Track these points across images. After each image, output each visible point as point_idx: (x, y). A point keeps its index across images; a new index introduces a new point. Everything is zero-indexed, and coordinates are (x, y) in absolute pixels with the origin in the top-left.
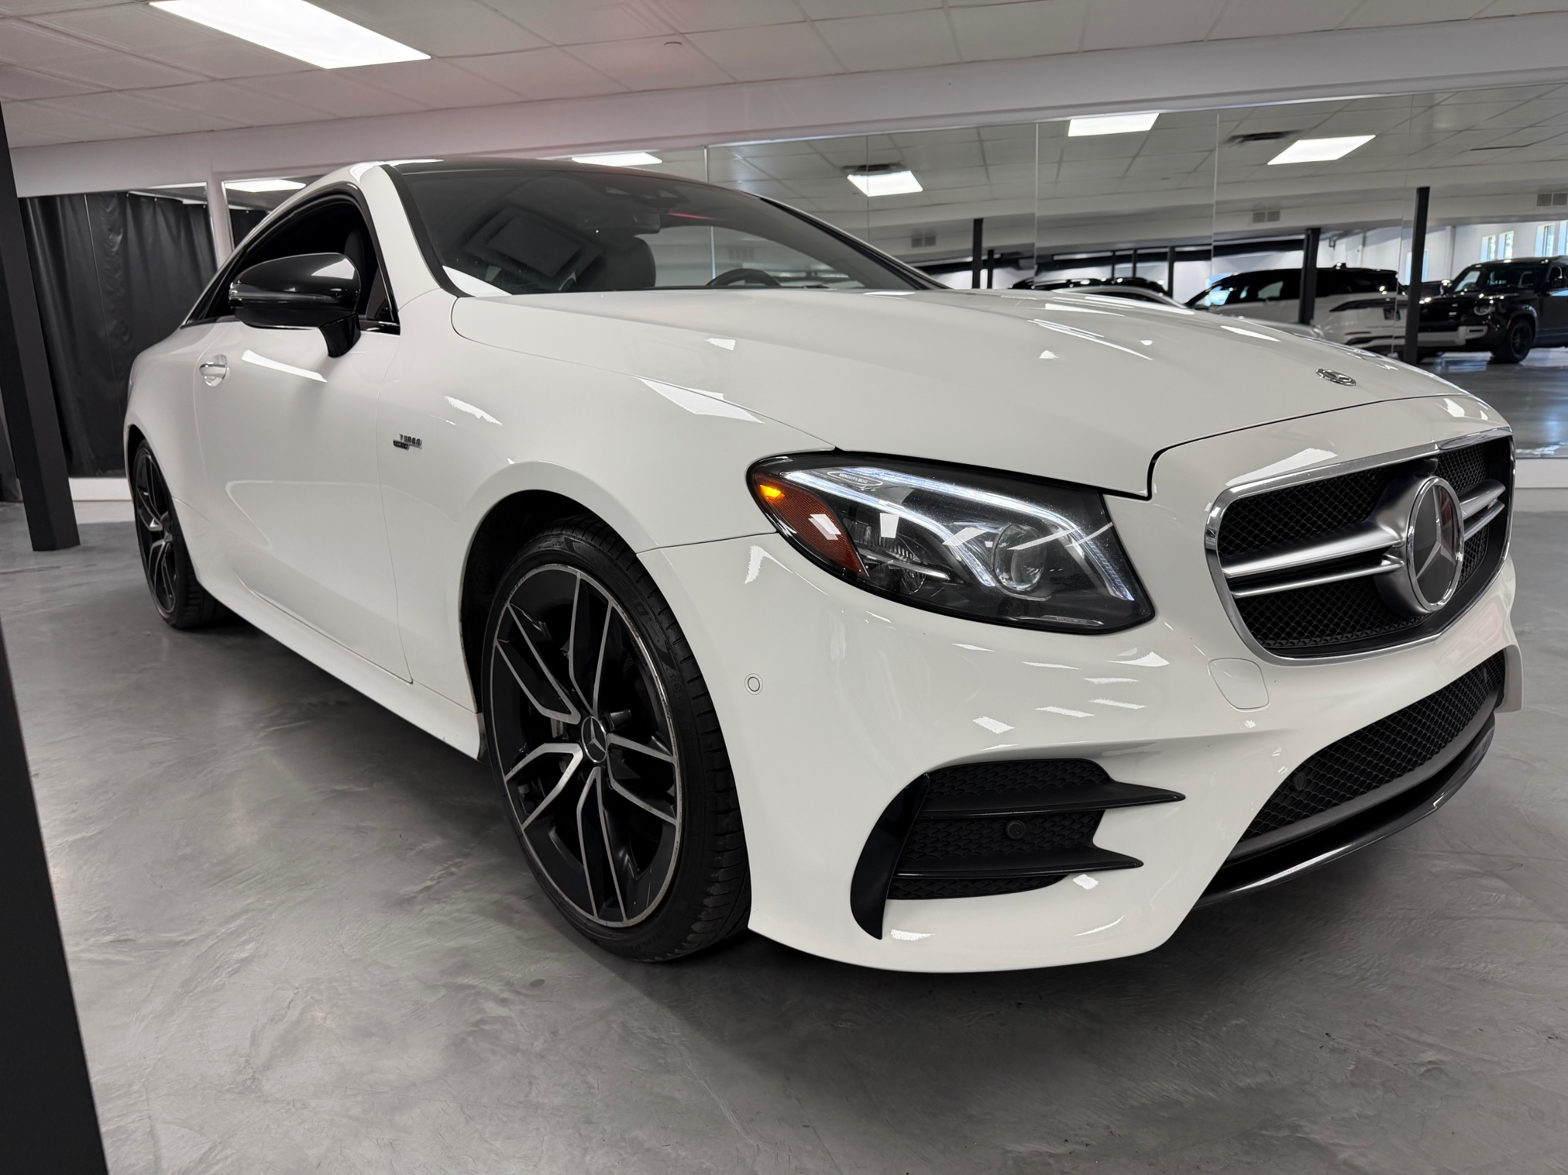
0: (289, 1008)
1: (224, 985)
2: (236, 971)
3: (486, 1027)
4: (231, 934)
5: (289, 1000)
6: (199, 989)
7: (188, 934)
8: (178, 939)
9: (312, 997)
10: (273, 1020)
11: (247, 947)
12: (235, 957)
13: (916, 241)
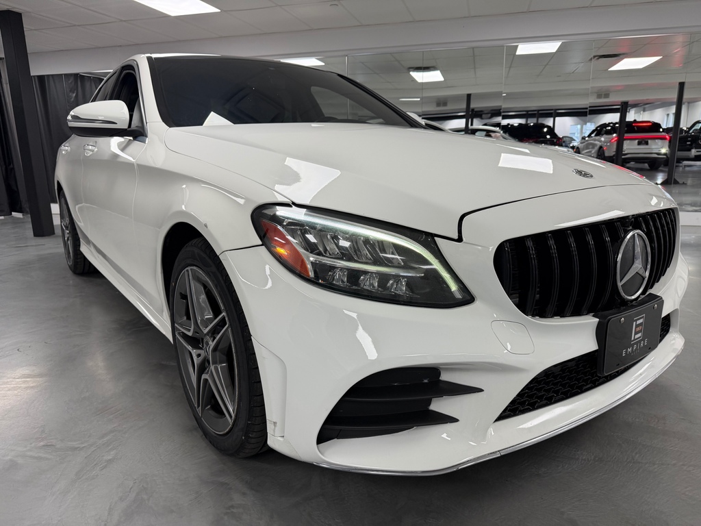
0: (130, 492)
1: (97, 475)
2: (105, 467)
3: (234, 510)
4: (104, 444)
5: (130, 487)
6: (84, 477)
7: (82, 443)
8: (77, 446)
9: (143, 486)
10: (121, 499)
11: (112, 453)
12: (105, 458)
13: (438, 104)
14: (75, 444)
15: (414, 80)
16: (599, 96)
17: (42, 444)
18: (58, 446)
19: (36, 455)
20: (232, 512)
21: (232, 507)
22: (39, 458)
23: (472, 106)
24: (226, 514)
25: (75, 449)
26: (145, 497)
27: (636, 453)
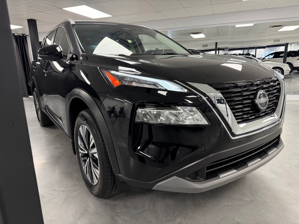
0: (83, 206)
6: (67, 201)
10: (80, 209)
12: (74, 194)
13: (204, 46)
14: (63, 189)
15: (192, 38)
16: (275, 41)
17: (52, 189)
18: (57, 190)
19: (50, 193)
20: (118, 215)
21: (118, 213)
22: (52, 194)
23: (218, 47)
24: (116, 215)
25: (63, 191)
26: (88, 208)
27: (267, 199)
